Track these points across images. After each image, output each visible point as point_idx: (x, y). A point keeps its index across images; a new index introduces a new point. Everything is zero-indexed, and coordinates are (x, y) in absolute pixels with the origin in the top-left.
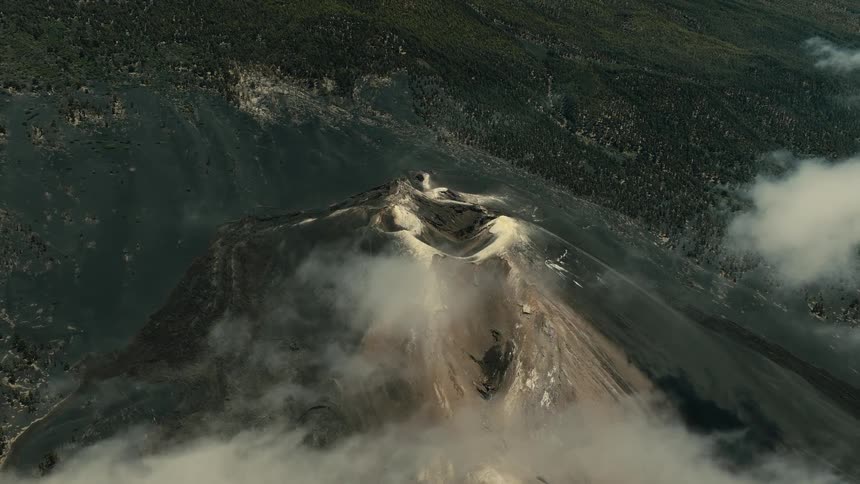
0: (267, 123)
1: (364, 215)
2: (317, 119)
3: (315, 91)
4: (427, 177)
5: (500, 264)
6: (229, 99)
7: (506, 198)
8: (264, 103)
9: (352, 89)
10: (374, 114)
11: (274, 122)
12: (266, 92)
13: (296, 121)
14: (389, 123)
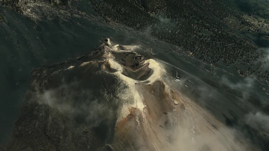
0: (38, 21)
1: (97, 65)
2: (57, 17)
3: (52, 4)
4: (109, 40)
5: (160, 84)
6: (17, 11)
7: (140, 46)
8: (34, 11)
9: (68, 2)
10: (79, 13)
11: (40, 20)
12: (32, 6)
13: (49, 19)
14: (86, 16)
